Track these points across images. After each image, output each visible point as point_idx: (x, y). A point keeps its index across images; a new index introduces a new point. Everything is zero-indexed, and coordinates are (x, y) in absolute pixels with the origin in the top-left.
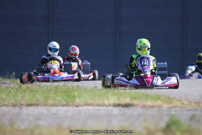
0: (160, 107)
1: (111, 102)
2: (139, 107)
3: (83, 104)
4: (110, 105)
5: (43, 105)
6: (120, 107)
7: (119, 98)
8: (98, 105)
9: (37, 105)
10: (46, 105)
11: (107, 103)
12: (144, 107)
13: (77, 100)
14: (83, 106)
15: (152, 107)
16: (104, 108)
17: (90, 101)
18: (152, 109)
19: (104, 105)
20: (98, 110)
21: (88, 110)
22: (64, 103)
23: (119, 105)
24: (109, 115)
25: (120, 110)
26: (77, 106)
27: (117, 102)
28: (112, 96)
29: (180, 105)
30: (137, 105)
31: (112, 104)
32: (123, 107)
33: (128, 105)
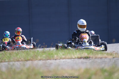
0: (106, 58)
1: (76, 56)
2: (94, 58)
4: (76, 58)
5: (35, 60)
6: (82, 60)
8: (68, 59)
9: (32, 60)
10: (37, 60)
11: (74, 57)
12: (96, 58)
13: (55, 56)
14: (59, 59)
15: (101, 58)
16: (73, 60)
17: (63, 57)
19: (71, 58)
22: (48, 58)
23: (81, 58)
26: (56, 60)
27: (79, 56)
28: (76, 52)
30: (92, 57)
31: (77, 57)
32: (84, 58)
33: (87, 58)
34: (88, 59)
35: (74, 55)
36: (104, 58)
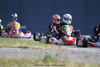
0: (41, 49)
3: (3, 46)
6: (22, 48)
7: (21, 44)
12: (33, 48)
14: (3, 47)
16: (14, 48)
17: (7, 45)
18: (37, 49)
20: (11, 49)
21: (6, 49)
24: (16, 52)
25: (22, 50)
28: (18, 43)
29: (51, 48)
30: (30, 48)
31: (18, 47)
33: (25, 47)
36: (39, 48)
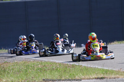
1: (94, 76)
4: (93, 79)
8: (87, 79)
15: (115, 78)
19: (90, 79)
23: (98, 78)
27: (96, 77)
32: (100, 79)
34: (104, 79)
35: (92, 76)
